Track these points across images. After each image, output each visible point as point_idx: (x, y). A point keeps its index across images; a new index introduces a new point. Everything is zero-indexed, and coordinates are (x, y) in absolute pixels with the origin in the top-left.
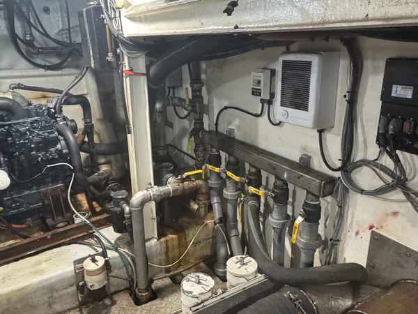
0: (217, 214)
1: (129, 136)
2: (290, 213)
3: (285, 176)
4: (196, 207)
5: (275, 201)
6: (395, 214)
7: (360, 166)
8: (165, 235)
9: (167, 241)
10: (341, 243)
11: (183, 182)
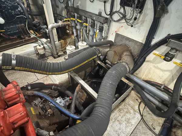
0: (75, 34)
1: (44, 5)
2: (95, 31)
3: (94, 19)
4: (69, 31)
5: (91, 27)
6: (122, 27)
7: (115, 13)
8: (60, 40)
9: (61, 42)
10: (108, 38)
11: (64, 22)
